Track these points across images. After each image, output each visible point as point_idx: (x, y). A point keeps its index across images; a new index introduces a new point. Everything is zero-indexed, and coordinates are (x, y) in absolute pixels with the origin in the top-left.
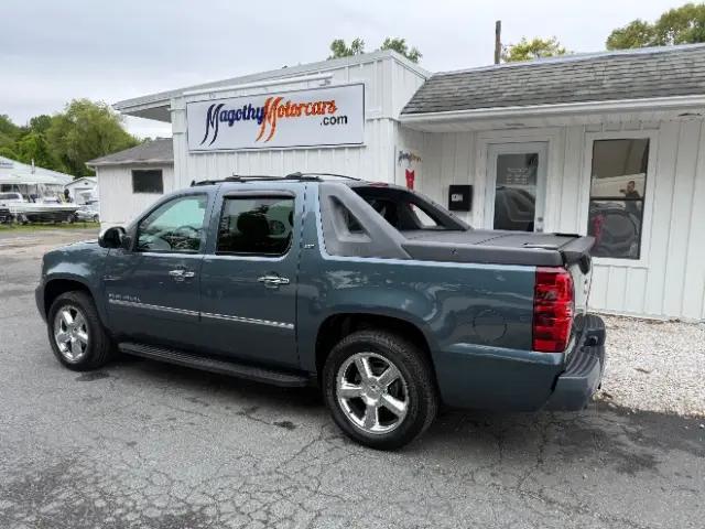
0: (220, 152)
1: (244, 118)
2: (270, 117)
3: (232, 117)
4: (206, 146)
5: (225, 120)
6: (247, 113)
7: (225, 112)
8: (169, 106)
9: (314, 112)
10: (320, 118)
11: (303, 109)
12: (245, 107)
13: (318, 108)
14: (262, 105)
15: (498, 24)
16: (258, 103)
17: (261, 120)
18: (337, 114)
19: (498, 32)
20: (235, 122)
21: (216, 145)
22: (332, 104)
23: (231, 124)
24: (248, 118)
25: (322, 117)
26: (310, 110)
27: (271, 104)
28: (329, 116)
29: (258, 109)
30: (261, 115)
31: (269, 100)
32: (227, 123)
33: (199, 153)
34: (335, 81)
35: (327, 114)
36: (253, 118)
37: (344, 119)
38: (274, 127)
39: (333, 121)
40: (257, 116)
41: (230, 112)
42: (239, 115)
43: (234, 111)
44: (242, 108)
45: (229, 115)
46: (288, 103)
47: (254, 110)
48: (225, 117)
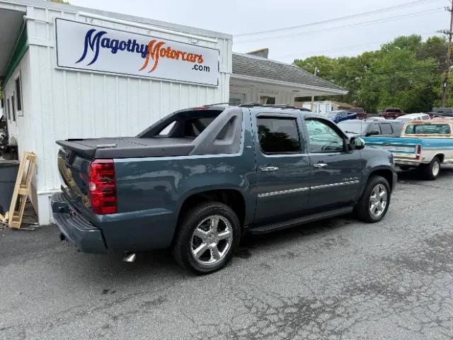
0: (99, 73)
1: (129, 50)
2: (153, 54)
3: (115, 47)
4: (83, 65)
5: (107, 46)
6: (131, 46)
7: (108, 40)
9: (188, 59)
10: (192, 64)
11: (181, 56)
13: (191, 57)
14: (146, 44)
17: (145, 54)
18: (203, 64)
20: (119, 50)
22: (200, 57)
23: (114, 51)
24: (133, 50)
26: (185, 57)
27: (155, 44)
28: (199, 65)
29: (142, 46)
30: (145, 52)
31: (152, 42)
32: (111, 49)
33: (70, 71)
34: (201, 43)
35: (197, 63)
36: (137, 51)
37: (207, 69)
38: (157, 62)
39: (201, 68)
40: (141, 51)
41: (113, 41)
42: (123, 47)
43: (117, 41)
44: (127, 41)
45: (112, 43)
46: (169, 48)
47: (138, 45)
48: (108, 44)
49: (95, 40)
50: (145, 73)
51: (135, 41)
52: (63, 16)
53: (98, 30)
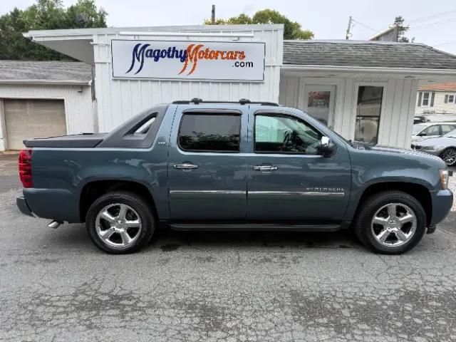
0: (145, 80)
1: (169, 57)
2: (191, 58)
3: (157, 55)
4: (132, 74)
5: (151, 56)
6: (171, 53)
7: (151, 51)
8: (92, 41)
9: (227, 58)
10: (233, 62)
11: (220, 55)
12: (170, 48)
13: (231, 55)
14: (184, 49)
15: (213, 6)
16: (181, 47)
17: (184, 59)
18: (245, 60)
19: (213, 11)
20: (160, 58)
21: (141, 74)
22: (242, 53)
23: (157, 59)
24: (172, 57)
25: (234, 61)
26: (225, 55)
27: (192, 50)
28: (240, 61)
29: (181, 51)
30: (183, 57)
31: (191, 47)
32: (153, 58)
33: (122, 80)
34: (242, 40)
35: (238, 60)
36: (177, 57)
37: (251, 64)
38: (195, 65)
39: (242, 65)
40: (180, 56)
41: (155, 51)
42: (164, 54)
43: (159, 51)
44: (167, 49)
45: (154, 53)
46: (207, 50)
47: (177, 51)
48: (151, 54)
49: (141, 52)
50: (184, 75)
51: (174, 48)
52: (117, 37)
53: (143, 43)
